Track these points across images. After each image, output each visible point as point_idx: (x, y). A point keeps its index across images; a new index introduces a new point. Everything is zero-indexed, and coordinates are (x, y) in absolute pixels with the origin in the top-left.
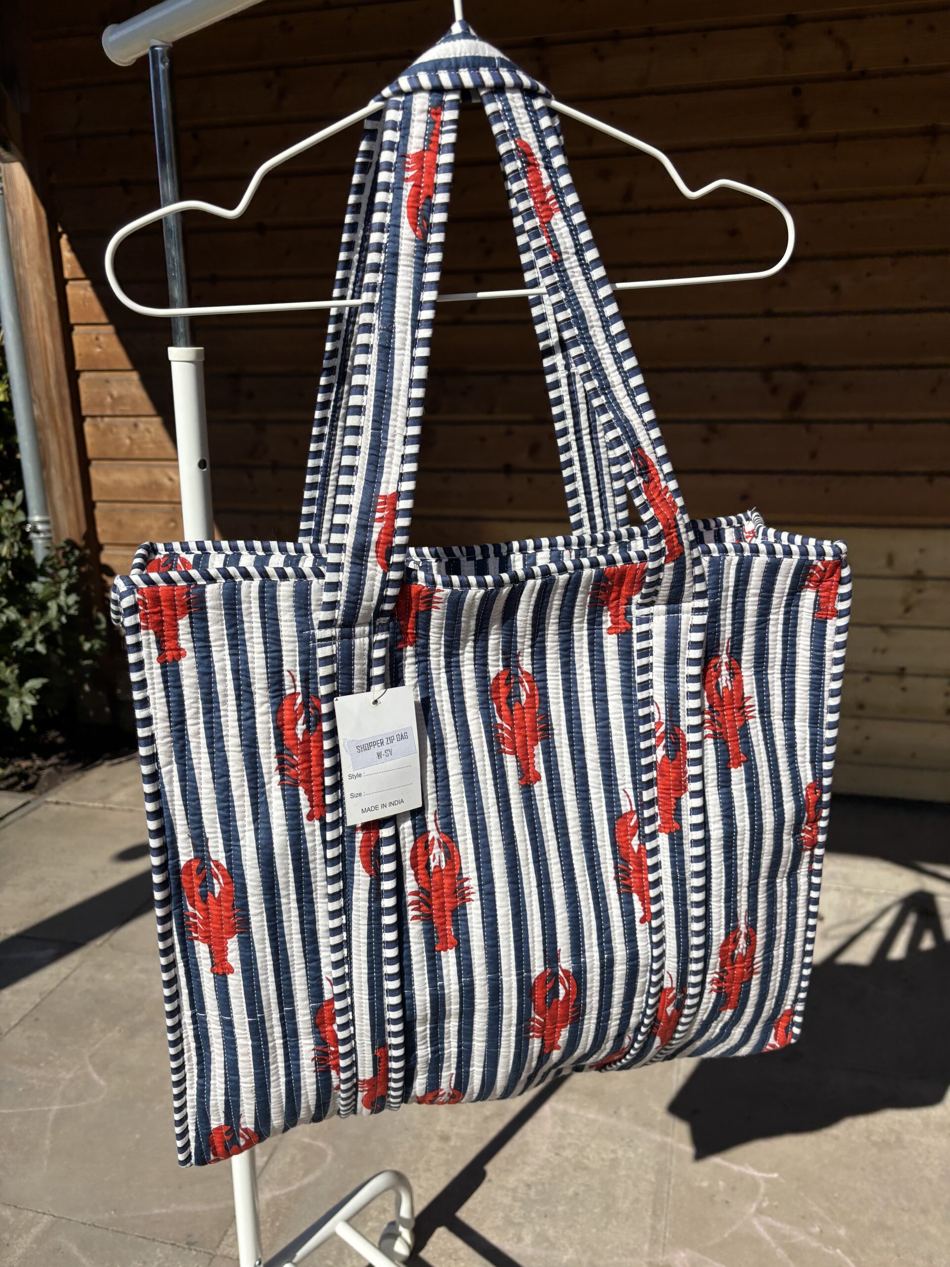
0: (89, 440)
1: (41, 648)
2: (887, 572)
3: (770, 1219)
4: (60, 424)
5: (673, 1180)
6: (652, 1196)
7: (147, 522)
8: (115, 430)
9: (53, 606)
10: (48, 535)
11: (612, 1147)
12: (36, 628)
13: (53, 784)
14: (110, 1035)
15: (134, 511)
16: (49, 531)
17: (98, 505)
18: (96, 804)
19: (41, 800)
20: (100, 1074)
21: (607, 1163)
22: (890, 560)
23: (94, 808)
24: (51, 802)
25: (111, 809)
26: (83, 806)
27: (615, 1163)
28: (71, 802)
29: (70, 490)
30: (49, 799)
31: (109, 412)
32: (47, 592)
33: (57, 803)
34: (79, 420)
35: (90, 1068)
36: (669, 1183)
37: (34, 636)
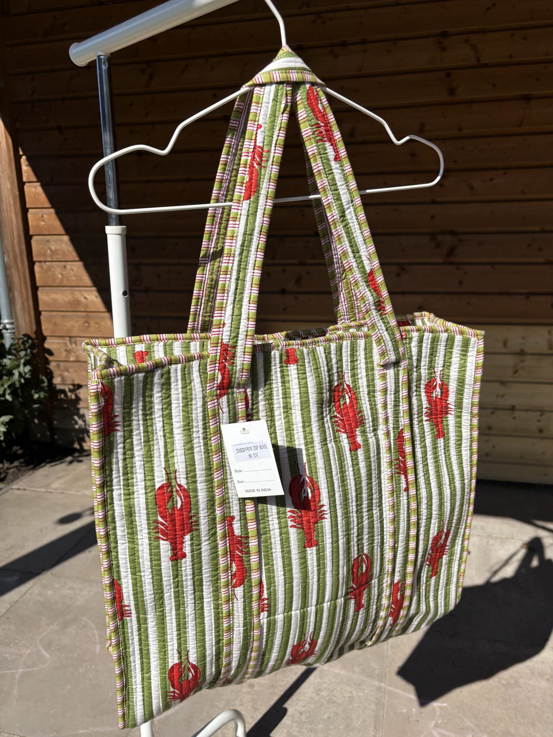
0: (37, 276)
1: (9, 398)
2: (504, 350)
3: (443, 731)
4: (20, 266)
5: (385, 709)
6: (373, 718)
7: (72, 323)
8: (52, 269)
9: (16, 372)
10: (13, 331)
11: (350, 690)
12: (6, 386)
13: (16, 478)
14: (52, 627)
15: (64, 316)
16: (13, 328)
17: (43, 313)
18: (42, 490)
19: (9, 487)
20: (46, 651)
21: (347, 699)
22: (505, 343)
23: (40, 491)
24: (15, 489)
25: (50, 492)
26: (34, 491)
27: (351, 698)
28: (26, 488)
29: (26, 304)
30: (14, 487)
31: (49, 259)
32: (13, 364)
33: (18, 489)
34: (31, 263)
35: (40, 647)
36: (383, 710)
37: (5, 391)
